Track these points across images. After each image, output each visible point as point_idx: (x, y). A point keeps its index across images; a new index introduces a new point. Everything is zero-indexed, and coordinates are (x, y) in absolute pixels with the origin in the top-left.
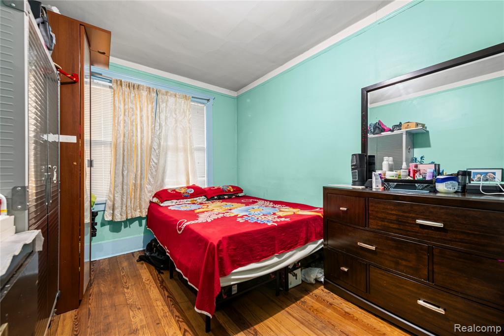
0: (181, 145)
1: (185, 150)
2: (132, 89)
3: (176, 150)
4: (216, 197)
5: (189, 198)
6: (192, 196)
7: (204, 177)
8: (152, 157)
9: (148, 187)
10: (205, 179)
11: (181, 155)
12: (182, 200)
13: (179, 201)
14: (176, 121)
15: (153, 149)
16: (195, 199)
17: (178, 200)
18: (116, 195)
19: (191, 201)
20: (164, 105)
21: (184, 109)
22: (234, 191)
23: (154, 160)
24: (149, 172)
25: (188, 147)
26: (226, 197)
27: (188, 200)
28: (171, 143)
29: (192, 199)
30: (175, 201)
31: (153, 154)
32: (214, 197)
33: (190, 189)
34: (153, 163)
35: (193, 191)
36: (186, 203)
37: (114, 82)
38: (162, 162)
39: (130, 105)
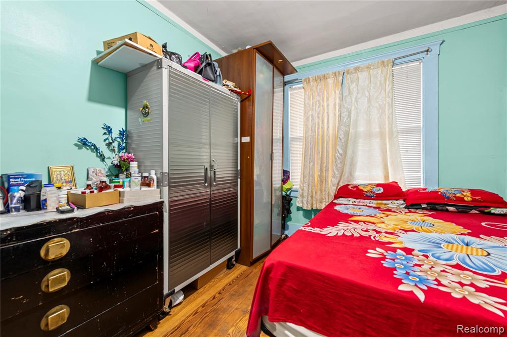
0: (376, 129)
1: (382, 135)
2: (319, 81)
3: (369, 136)
4: (424, 206)
5: (373, 200)
6: (379, 197)
7: (419, 172)
8: (338, 147)
9: (333, 180)
10: (421, 174)
11: (376, 143)
12: (362, 200)
13: (359, 200)
14: (369, 101)
15: (339, 139)
16: (385, 202)
17: (357, 199)
18: (304, 185)
19: (378, 204)
20: (354, 85)
21: (380, 81)
22: (473, 201)
23: (340, 150)
24: (334, 163)
25: (387, 130)
26: (451, 209)
27: (372, 201)
28: (361, 129)
29: (379, 202)
30: (353, 200)
31: (339, 145)
32: (420, 204)
33: (378, 188)
34: (338, 154)
35: (381, 190)
36: (368, 205)
37: (304, 82)
38: (349, 152)
39: (317, 98)
